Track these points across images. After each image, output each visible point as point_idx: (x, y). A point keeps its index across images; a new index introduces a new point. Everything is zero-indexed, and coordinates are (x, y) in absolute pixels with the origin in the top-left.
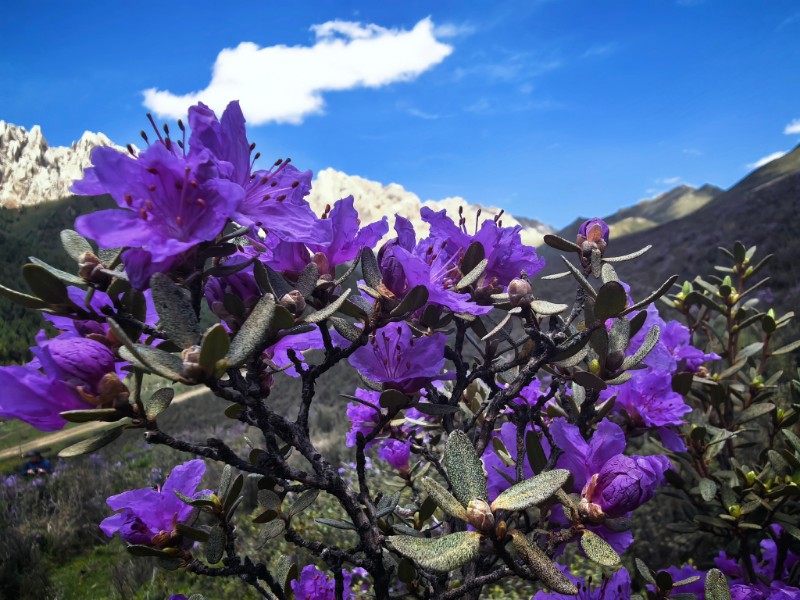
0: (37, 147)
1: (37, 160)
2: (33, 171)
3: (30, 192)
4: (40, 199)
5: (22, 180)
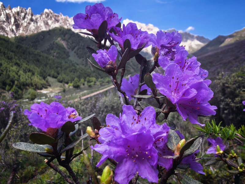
0: (30, 15)
1: (30, 19)
2: (29, 23)
3: (28, 31)
4: (31, 33)
5: (26, 26)
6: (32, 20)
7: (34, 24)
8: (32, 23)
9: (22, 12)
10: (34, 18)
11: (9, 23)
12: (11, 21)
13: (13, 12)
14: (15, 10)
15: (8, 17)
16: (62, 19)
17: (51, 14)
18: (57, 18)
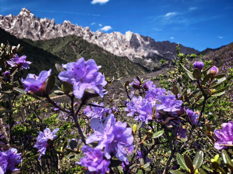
0: (53, 24)
1: (52, 28)
2: (51, 31)
3: (50, 36)
4: (52, 38)
5: (48, 33)
6: (54, 28)
7: (55, 31)
8: (53, 31)
9: (47, 22)
10: (55, 27)
11: (36, 29)
12: (38, 29)
13: (41, 22)
14: (42, 20)
15: (36, 26)
16: (77, 28)
17: (69, 24)
18: (73, 28)
